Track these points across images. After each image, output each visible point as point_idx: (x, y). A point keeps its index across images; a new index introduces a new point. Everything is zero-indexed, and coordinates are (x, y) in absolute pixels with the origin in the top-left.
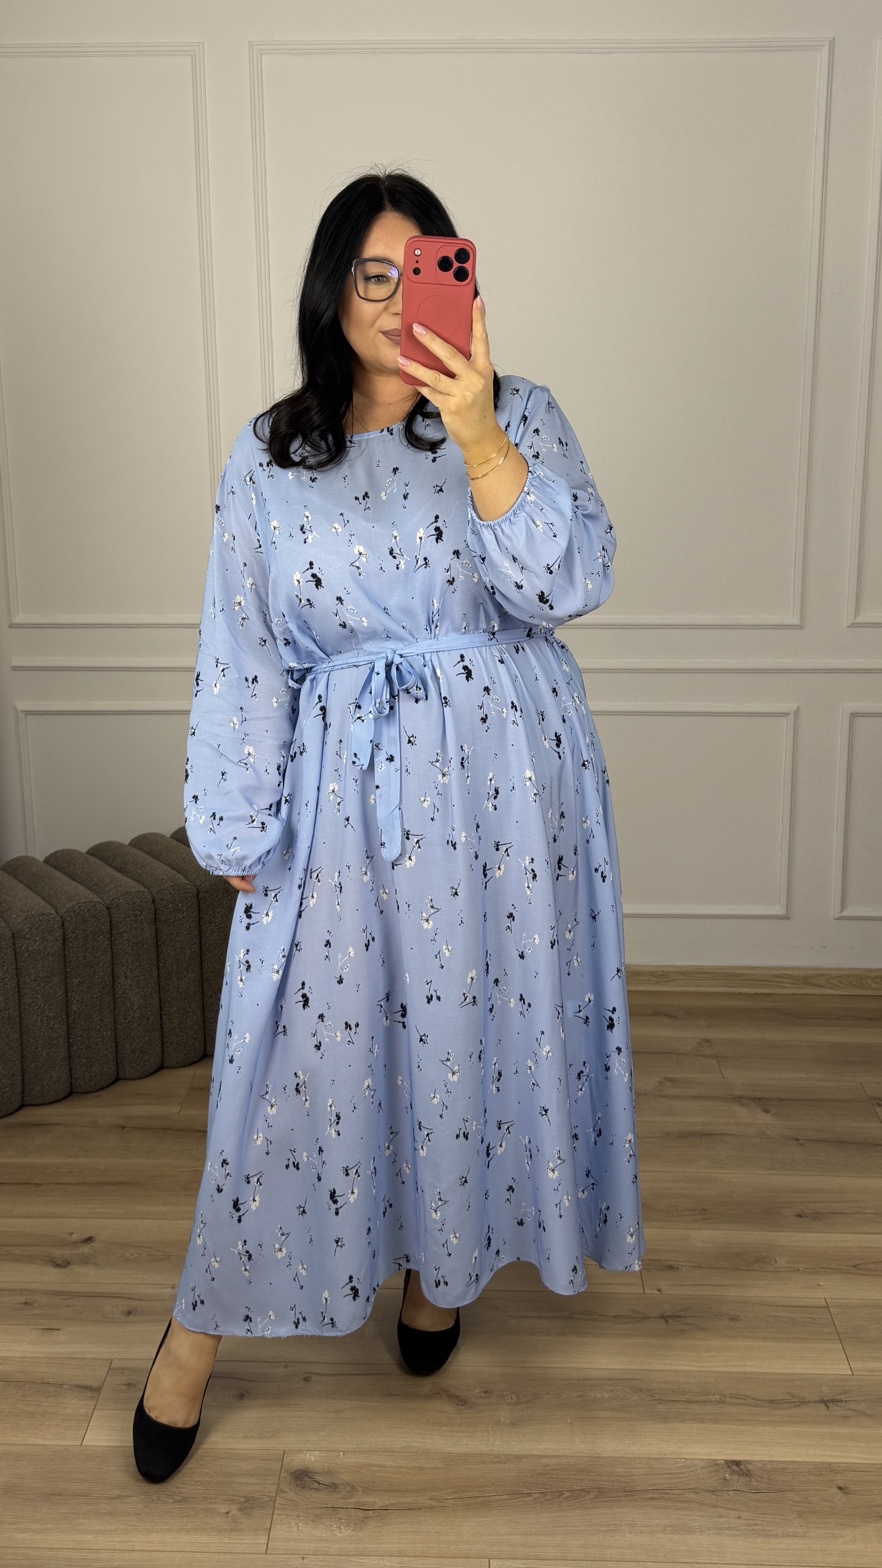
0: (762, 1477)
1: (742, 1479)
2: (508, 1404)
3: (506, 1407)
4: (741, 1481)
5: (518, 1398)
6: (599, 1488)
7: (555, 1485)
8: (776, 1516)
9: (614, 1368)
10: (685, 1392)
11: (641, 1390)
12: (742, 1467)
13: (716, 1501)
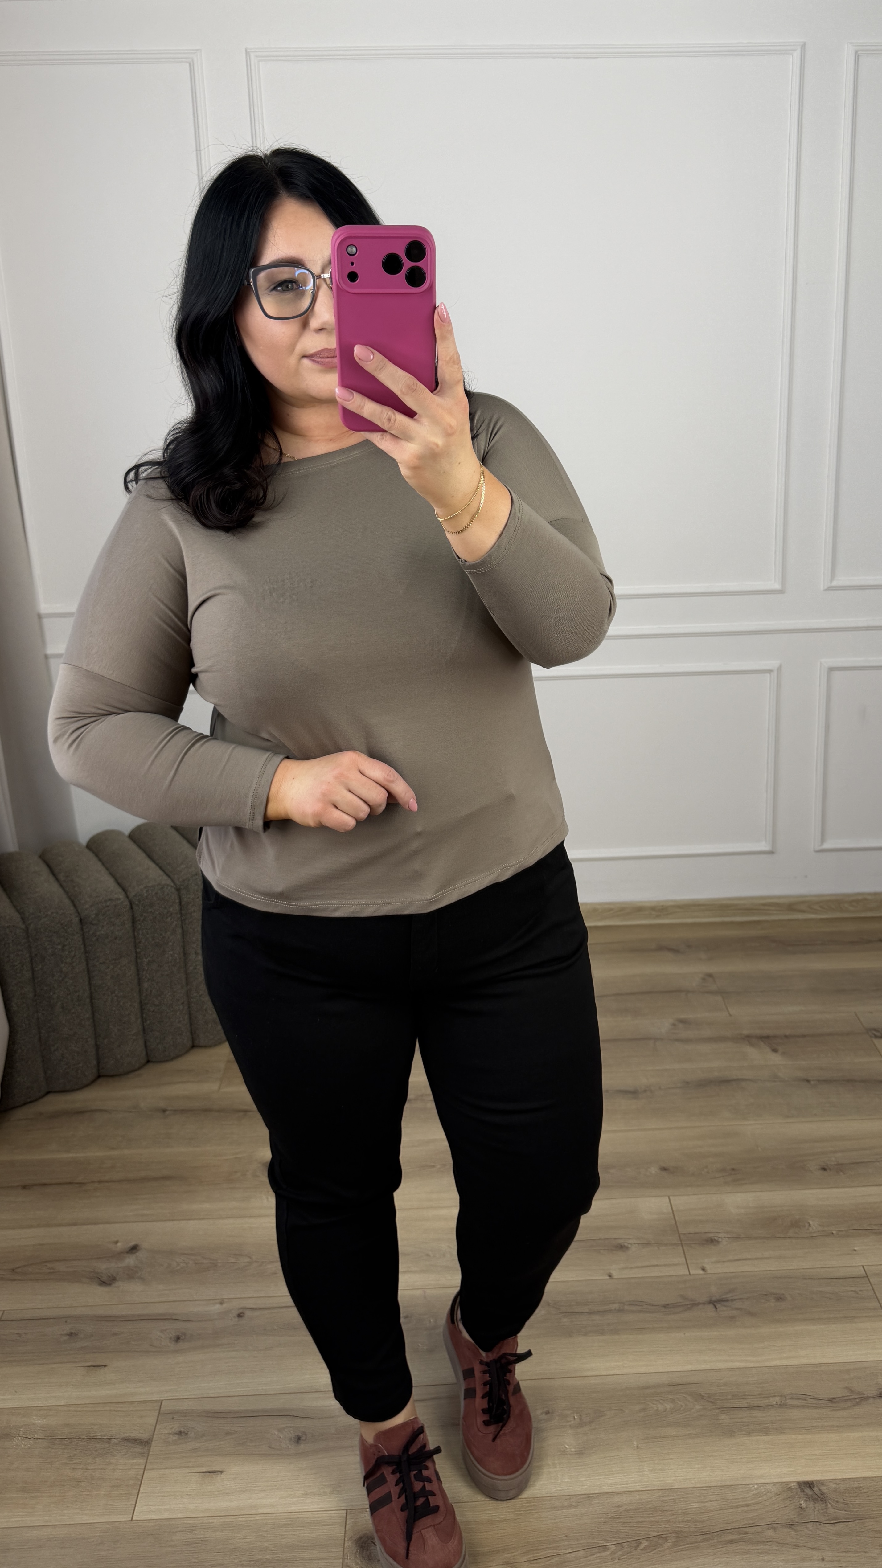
0: (837, 1502)
1: (819, 1506)
2: (571, 1427)
3: (570, 1431)
4: (816, 1509)
5: (581, 1419)
6: (676, 1532)
7: (631, 1532)
8: (859, 1554)
9: (671, 1370)
10: (744, 1395)
11: (702, 1397)
12: (816, 1489)
13: (796, 1538)
